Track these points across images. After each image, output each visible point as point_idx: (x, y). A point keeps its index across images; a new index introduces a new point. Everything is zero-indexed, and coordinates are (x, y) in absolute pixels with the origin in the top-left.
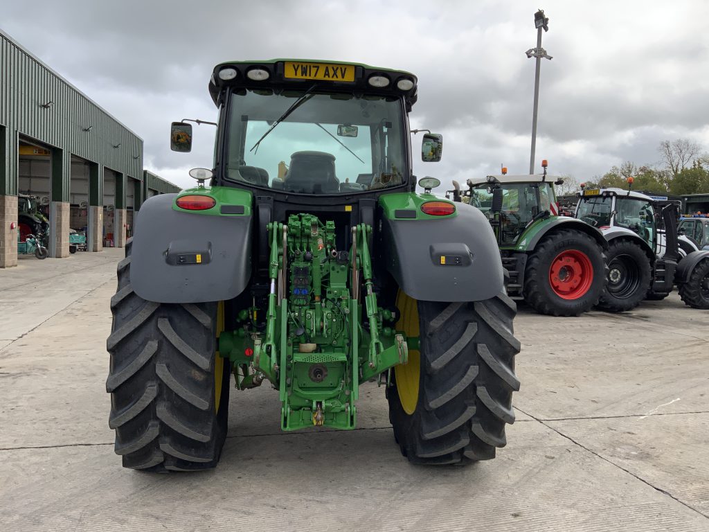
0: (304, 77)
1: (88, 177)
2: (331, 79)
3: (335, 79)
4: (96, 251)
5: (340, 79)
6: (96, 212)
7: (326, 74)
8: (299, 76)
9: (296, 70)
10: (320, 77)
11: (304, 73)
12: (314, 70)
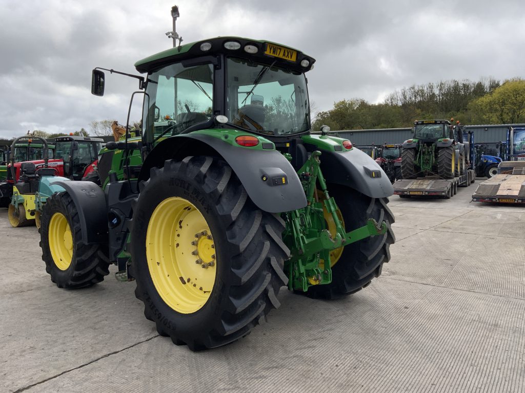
0: (274, 55)
2: (285, 58)
3: (287, 59)
5: (289, 59)
7: (284, 55)
8: (271, 54)
9: (271, 49)
10: (281, 56)
11: (274, 52)
12: (279, 51)
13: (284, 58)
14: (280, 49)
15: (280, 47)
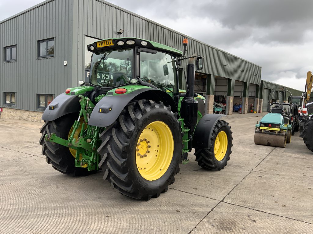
1: (227, 85)
3: (109, 45)
4: (229, 115)
6: (229, 99)
7: (107, 44)
8: (101, 46)
9: (100, 44)
10: (105, 45)
11: (101, 45)
12: (104, 43)
13: (107, 45)
14: (104, 42)
15: (104, 41)
